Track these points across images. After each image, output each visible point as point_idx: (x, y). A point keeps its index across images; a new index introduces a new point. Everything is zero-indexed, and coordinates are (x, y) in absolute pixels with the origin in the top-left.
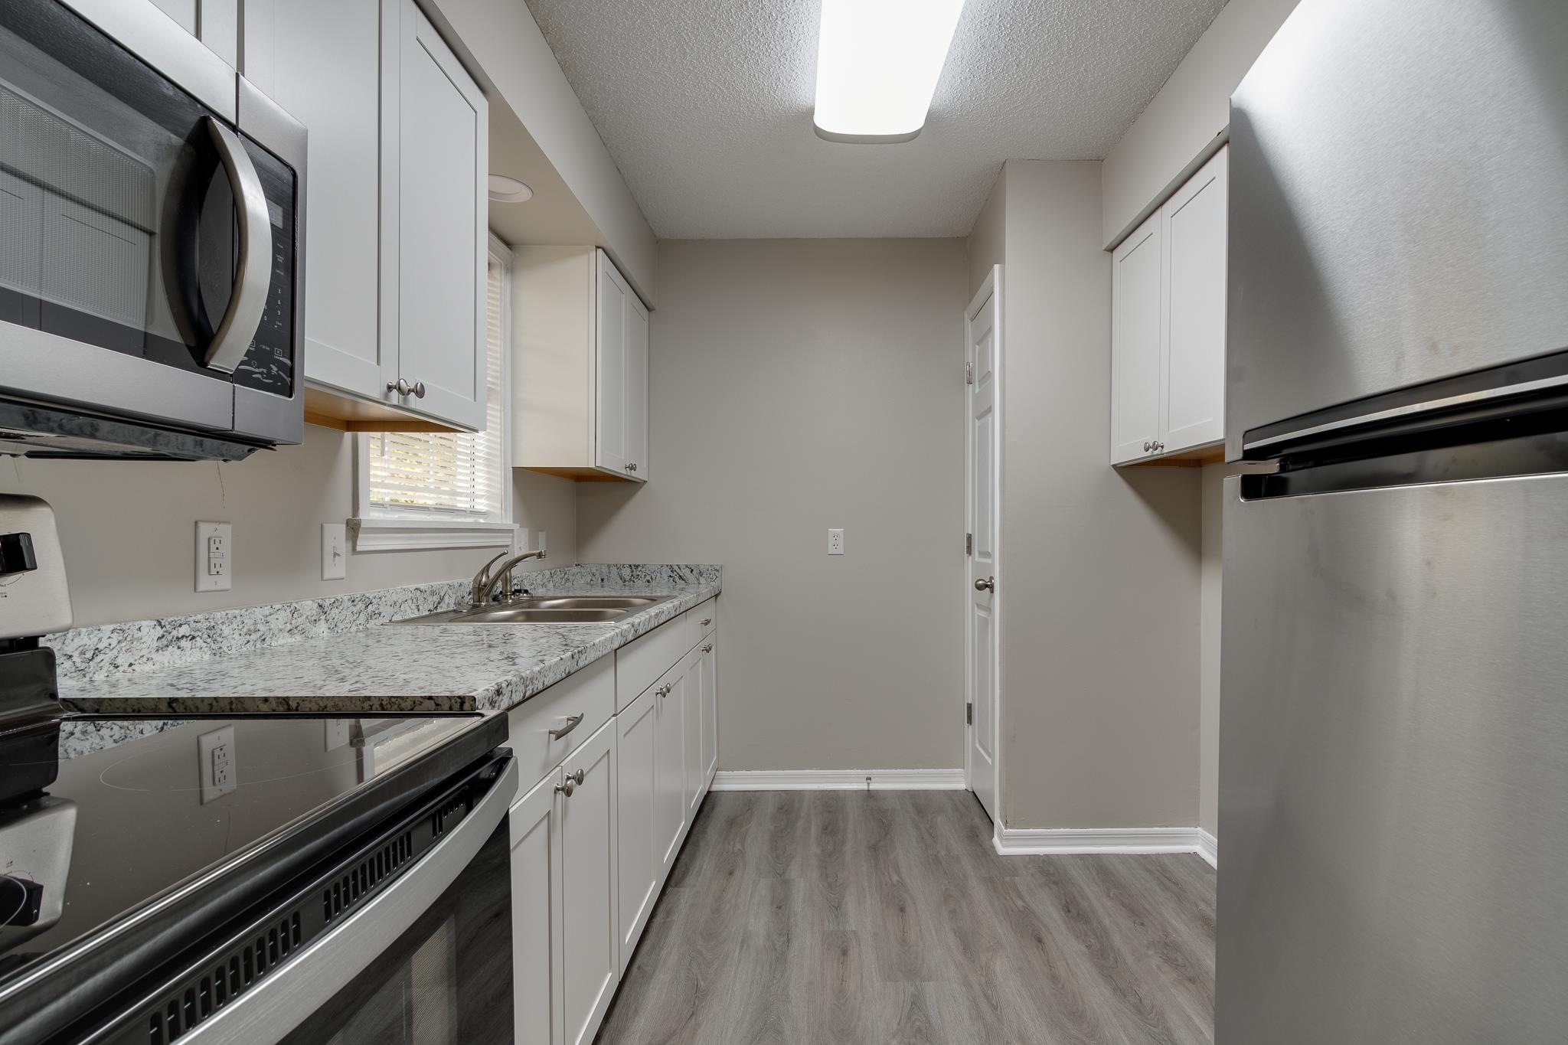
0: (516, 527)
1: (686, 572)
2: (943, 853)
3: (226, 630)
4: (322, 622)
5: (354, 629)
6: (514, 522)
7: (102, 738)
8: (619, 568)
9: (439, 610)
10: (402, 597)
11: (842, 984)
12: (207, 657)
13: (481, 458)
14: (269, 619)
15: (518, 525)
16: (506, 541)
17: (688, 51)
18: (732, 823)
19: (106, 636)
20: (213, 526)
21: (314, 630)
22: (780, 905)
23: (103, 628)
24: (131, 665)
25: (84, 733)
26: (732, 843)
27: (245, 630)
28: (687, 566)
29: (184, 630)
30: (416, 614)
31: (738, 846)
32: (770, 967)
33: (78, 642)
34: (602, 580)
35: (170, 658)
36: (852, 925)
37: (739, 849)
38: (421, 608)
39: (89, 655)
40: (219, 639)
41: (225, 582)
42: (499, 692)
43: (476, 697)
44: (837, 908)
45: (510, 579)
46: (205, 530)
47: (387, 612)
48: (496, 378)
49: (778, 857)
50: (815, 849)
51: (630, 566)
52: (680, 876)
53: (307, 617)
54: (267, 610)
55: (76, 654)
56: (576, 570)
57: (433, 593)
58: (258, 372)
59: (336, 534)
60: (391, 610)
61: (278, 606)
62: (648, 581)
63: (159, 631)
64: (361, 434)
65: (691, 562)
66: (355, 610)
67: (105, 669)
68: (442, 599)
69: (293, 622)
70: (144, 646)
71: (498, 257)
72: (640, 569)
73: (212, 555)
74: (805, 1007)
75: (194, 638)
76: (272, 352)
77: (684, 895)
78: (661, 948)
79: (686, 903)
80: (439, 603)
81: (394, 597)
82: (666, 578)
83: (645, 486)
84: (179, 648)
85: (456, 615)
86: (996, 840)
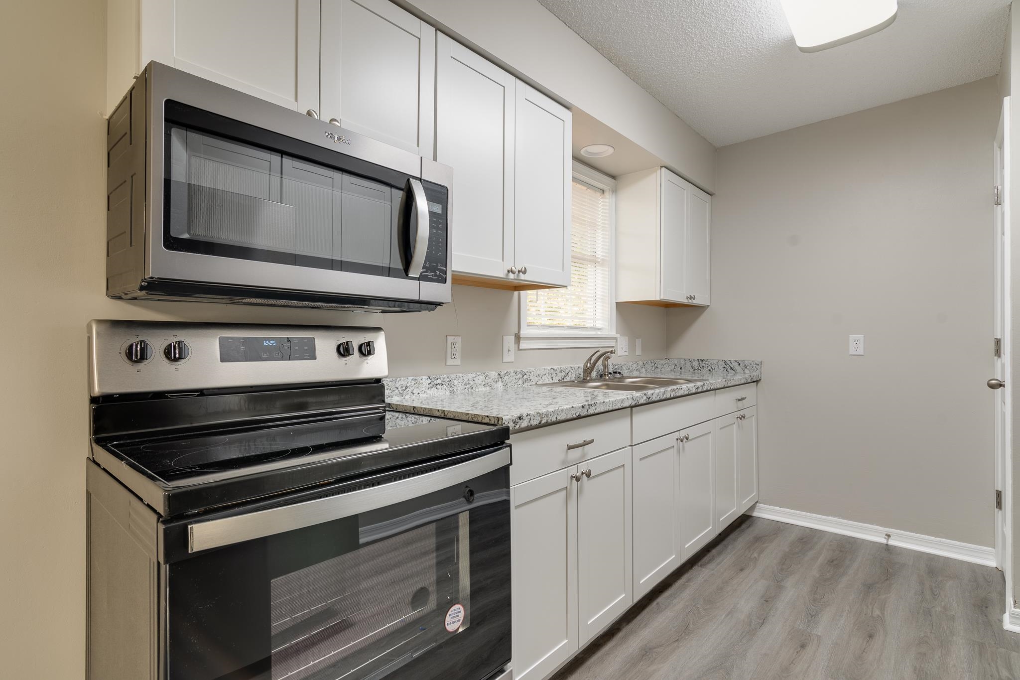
0: (618, 336)
1: (735, 365)
2: (938, 609)
3: (456, 383)
4: (500, 382)
5: (516, 386)
6: (616, 333)
7: (408, 421)
8: (691, 361)
9: (565, 380)
10: (543, 372)
11: (790, 664)
12: (448, 393)
13: (599, 298)
14: (474, 379)
15: (619, 335)
16: (613, 344)
17: (693, 36)
18: (757, 539)
19: (409, 382)
20: (453, 338)
21: (495, 386)
22: (768, 600)
23: (409, 378)
24: (418, 394)
25: (402, 418)
26: (751, 552)
27: (464, 383)
28: (736, 361)
29: (439, 381)
30: (551, 381)
31: (756, 555)
32: (742, 634)
33: (400, 383)
34: (681, 368)
35: (433, 392)
36: (819, 631)
37: (755, 557)
38: (554, 378)
39: (404, 388)
40: (453, 386)
41: (458, 362)
42: (520, 418)
43: (504, 418)
44: (812, 617)
45: (608, 365)
46: (450, 339)
47: (534, 379)
48: (607, 253)
49: (782, 570)
50: (815, 573)
51: (698, 360)
52: (706, 562)
53: (493, 379)
54: (474, 375)
55: (399, 387)
56: (663, 362)
57: (561, 371)
58: (430, 274)
59: (510, 340)
60: (537, 379)
61: (479, 374)
62: (710, 370)
63: (429, 381)
64: (522, 292)
65: (739, 358)
66: (517, 377)
67: (409, 394)
68: (567, 375)
69: (486, 381)
70: (423, 386)
71: (605, 185)
72: (704, 362)
73: (452, 350)
74: (754, 667)
75: (442, 385)
76: (437, 266)
77: (704, 573)
78: (675, 598)
79: (703, 578)
80: (565, 377)
81: (539, 372)
82: (722, 369)
83: (709, 308)
84: (437, 388)
85: (572, 384)
86: (1006, 617)
